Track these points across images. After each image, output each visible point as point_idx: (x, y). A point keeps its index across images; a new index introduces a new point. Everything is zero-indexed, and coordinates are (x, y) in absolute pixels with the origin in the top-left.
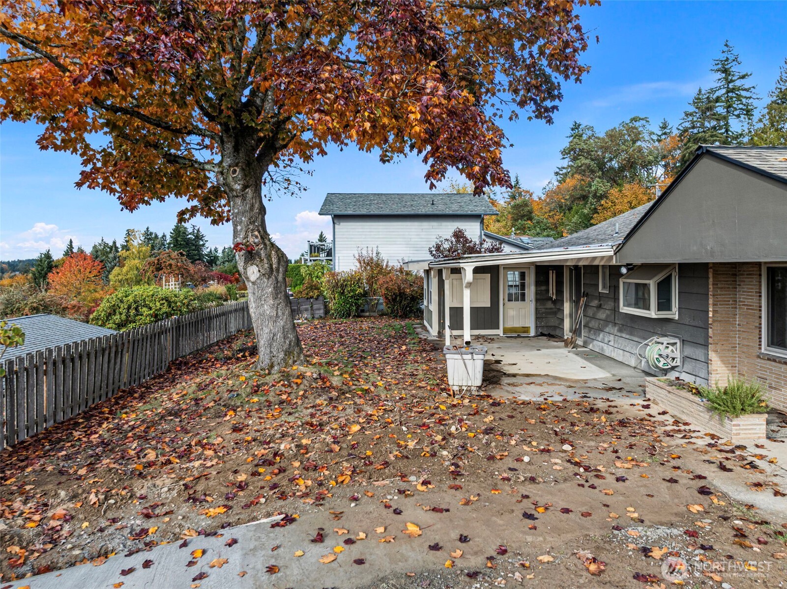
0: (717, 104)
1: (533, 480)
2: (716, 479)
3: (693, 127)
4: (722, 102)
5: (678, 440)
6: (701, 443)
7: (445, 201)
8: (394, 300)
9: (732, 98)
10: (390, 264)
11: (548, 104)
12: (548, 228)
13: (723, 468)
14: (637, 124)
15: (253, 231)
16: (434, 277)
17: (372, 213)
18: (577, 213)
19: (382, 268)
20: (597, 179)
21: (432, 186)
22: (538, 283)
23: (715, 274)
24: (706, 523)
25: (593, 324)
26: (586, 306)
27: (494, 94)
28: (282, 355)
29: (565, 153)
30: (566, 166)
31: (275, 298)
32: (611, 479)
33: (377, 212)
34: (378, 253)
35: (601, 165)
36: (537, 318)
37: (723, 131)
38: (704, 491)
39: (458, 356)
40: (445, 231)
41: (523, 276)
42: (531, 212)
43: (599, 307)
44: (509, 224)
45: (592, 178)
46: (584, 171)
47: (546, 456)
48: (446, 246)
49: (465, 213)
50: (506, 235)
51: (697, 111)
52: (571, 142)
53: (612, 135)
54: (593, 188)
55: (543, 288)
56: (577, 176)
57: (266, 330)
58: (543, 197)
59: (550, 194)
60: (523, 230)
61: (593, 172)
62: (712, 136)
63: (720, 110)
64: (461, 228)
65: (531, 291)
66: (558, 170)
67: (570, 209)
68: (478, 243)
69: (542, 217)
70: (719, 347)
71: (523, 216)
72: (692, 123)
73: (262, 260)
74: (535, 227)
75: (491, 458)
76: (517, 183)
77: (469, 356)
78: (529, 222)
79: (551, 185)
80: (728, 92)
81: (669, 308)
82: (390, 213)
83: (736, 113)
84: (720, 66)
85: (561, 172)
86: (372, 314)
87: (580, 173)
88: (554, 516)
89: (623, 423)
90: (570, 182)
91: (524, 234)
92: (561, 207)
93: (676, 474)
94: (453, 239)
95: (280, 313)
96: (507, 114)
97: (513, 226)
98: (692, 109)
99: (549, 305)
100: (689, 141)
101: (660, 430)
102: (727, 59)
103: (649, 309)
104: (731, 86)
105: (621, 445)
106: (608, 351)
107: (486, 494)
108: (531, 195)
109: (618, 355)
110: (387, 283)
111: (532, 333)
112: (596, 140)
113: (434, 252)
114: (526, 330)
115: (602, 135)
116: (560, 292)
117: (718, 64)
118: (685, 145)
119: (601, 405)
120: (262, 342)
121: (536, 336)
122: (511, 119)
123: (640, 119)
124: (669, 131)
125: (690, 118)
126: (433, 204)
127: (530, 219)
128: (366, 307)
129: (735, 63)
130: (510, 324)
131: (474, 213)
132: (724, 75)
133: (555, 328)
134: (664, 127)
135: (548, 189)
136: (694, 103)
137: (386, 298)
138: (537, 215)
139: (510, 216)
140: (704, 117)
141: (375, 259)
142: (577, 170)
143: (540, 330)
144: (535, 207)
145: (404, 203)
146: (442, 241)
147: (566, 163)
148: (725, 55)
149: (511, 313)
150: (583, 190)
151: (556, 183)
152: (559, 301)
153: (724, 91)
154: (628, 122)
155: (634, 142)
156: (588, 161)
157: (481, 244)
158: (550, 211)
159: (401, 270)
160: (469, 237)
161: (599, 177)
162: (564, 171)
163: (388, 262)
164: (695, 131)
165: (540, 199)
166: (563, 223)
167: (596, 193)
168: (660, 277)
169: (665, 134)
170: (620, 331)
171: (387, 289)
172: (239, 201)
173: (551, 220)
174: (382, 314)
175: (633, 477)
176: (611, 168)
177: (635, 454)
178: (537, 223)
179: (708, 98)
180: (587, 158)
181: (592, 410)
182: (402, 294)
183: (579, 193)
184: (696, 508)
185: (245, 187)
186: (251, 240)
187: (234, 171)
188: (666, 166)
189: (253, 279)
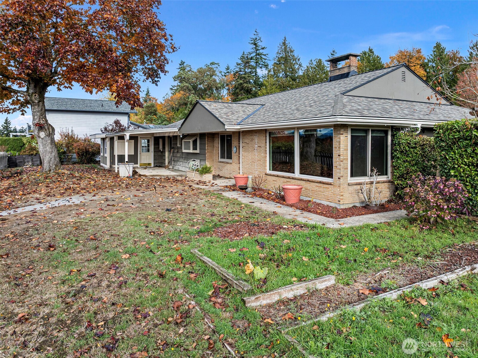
0: (251, 61)
2: (195, 185)
3: (240, 71)
4: (254, 60)
5: (190, 182)
7: (109, 105)
8: (83, 155)
9: (258, 58)
10: (79, 137)
11: (156, 79)
12: (165, 120)
13: (198, 184)
14: (213, 66)
15: (42, 118)
16: (108, 141)
17: (68, 109)
18: (181, 112)
19: (74, 139)
20: (192, 95)
21: (117, 107)
22: (155, 144)
23: (208, 137)
24: (187, 189)
25: (176, 159)
26: (173, 152)
27: (137, 72)
28: (54, 166)
29: (175, 78)
30: (176, 85)
31: (51, 145)
32: (169, 187)
33: (71, 109)
34: (72, 131)
35: (195, 88)
36: (155, 159)
37: (254, 74)
39: (124, 166)
40: (110, 120)
41: (148, 141)
42: (156, 111)
43: (178, 152)
44: (143, 117)
45: (189, 94)
46: (185, 90)
47: (152, 185)
48: (110, 128)
49: (120, 111)
50: (141, 123)
51: (242, 63)
52: (179, 72)
53: (200, 71)
54: (190, 100)
55: (157, 146)
56: (182, 92)
57: (47, 157)
58: (163, 102)
59: (167, 101)
60: (151, 121)
61: (190, 90)
62: (248, 77)
63: (253, 63)
64: (118, 119)
65: (152, 148)
66: (172, 87)
67: (178, 110)
68: (127, 127)
69: (162, 114)
70: (209, 160)
71: (151, 113)
72: (240, 69)
73: (46, 130)
74: (158, 120)
76: (148, 92)
77: (128, 166)
78: (155, 116)
79: (167, 96)
80: (256, 55)
81: (196, 149)
82: (79, 110)
83: (260, 66)
84: (253, 42)
85: (174, 89)
86: (68, 163)
87: (183, 91)
90: (178, 95)
91: (151, 123)
92: (173, 108)
94: (114, 125)
95: (53, 151)
96: (142, 80)
97: (145, 118)
98: (240, 62)
99: (160, 154)
100: (238, 78)
102: (256, 39)
103: (190, 150)
104: (258, 52)
105: (174, 183)
106: (180, 168)
108: (156, 100)
109: (183, 169)
110: (79, 146)
111: (152, 166)
112: (192, 73)
113: (103, 131)
114: (149, 164)
115: (195, 70)
116: (164, 148)
117: (252, 40)
118: (236, 80)
120: (45, 162)
121: (154, 167)
122: (143, 81)
123: (215, 64)
124: (230, 71)
125: (239, 66)
126: (102, 106)
127: (156, 115)
128: (64, 160)
129: (260, 41)
130: (143, 162)
131: (125, 112)
132: (254, 46)
133: (162, 163)
134: (228, 69)
135: (166, 98)
136: (241, 59)
137: (78, 154)
138: (160, 112)
139: (143, 112)
140: (245, 67)
141: (70, 134)
142: (182, 89)
143: (156, 164)
144: (159, 108)
145: (86, 105)
146: (108, 125)
147: (176, 83)
148: (255, 36)
149: (143, 157)
150: (185, 100)
151: (171, 95)
152: (164, 152)
153: (255, 54)
154: (209, 64)
155: (211, 76)
156: (187, 84)
157: (128, 127)
158: (167, 111)
159: (85, 140)
160: (122, 124)
161: (193, 94)
162: (175, 88)
163: (77, 136)
164: (241, 73)
165: (161, 103)
166: (174, 118)
167: (191, 102)
168: (193, 139)
169: (228, 72)
171: (79, 149)
172: (36, 107)
173: (167, 116)
174: (74, 163)
175: (174, 187)
176: (200, 89)
177: (177, 184)
178: (159, 117)
179: (247, 57)
180: (186, 83)
182: (87, 152)
183: (182, 102)
185: (39, 102)
186: (41, 122)
187: (35, 96)
188: (228, 89)
189: (42, 137)
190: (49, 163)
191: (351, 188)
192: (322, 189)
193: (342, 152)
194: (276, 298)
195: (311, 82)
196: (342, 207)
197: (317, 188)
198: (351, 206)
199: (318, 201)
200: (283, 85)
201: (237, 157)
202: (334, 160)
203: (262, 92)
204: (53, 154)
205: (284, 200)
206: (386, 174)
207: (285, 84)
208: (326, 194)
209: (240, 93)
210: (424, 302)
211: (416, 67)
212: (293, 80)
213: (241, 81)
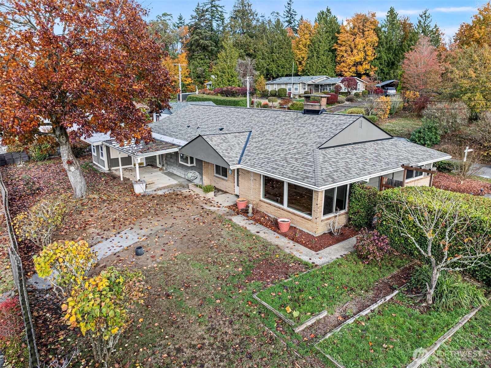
0: (207, 13)
1: (172, 213)
2: (205, 206)
4: (209, 12)
5: (198, 199)
6: (202, 199)
9: (214, 10)
13: (206, 204)
14: (166, 18)
16: (104, 147)
24: (203, 214)
25: (169, 163)
26: (166, 157)
28: (85, 193)
31: (80, 176)
32: (186, 210)
36: (146, 159)
38: (203, 209)
39: (138, 185)
43: (171, 158)
47: (172, 208)
51: (197, 16)
62: (204, 31)
63: (208, 16)
70: (205, 174)
73: (74, 165)
75: (162, 210)
77: (142, 184)
80: (212, 7)
81: (193, 163)
83: (216, 19)
88: (179, 217)
89: (185, 197)
93: (198, 206)
95: (82, 180)
98: (195, 14)
101: (194, 197)
103: (188, 163)
104: (213, 3)
105: (186, 202)
106: (175, 172)
107: (165, 217)
109: (178, 174)
111: (145, 165)
114: (142, 164)
118: (192, 35)
119: (179, 193)
120: (77, 190)
123: (167, 15)
133: (153, 162)
134: (181, 19)
136: (196, 11)
143: (148, 163)
153: (210, 5)
154: (161, 16)
169: (181, 23)
170: (179, 166)
172: (64, 146)
175: (190, 209)
177: (190, 204)
179: (202, 9)
181: (177, 195)
184: (201, 212)
185: (66, 141)
186: (70, 158)
187: (63, 137)
188: (182, 43)
189: (73, 171)
190: (81, 190)
191: (323, 223)
192: (303, 222)
193: (319, 202)
194: (305, 326)
195: (269, 44)
196: (317, 235)
197: (300, 220)
198: (322, 234)
199: (301, 229)
200: (241, 43)
201: (233, 178)
202: (313, 206)
203: (221, 55)
204: (83, 183)
205: (279, 229)
206: (345, 209)
207: (242, 41)
208: (307, 225)
209: (196, 50)
210: (364, 324)
211: (370, 32)
212: (250, 37)
213: (197, 37)
